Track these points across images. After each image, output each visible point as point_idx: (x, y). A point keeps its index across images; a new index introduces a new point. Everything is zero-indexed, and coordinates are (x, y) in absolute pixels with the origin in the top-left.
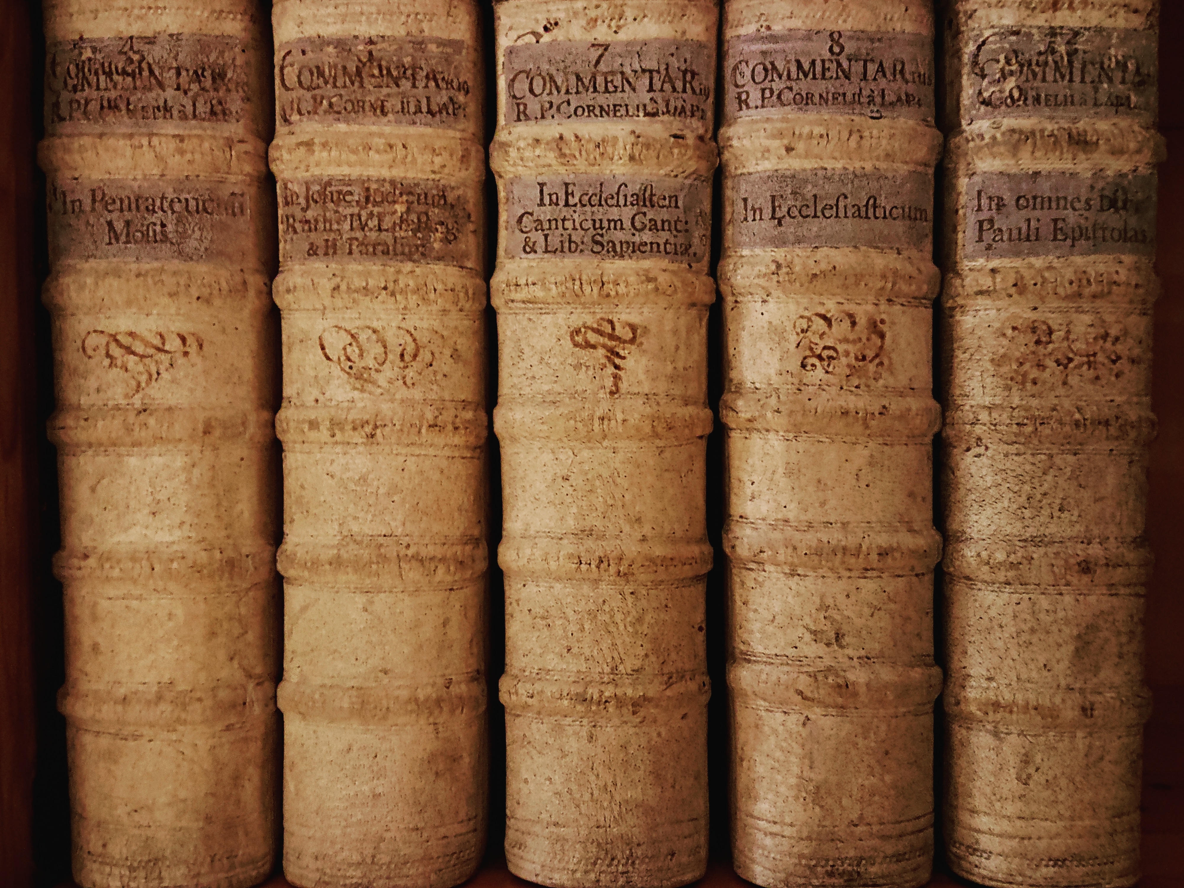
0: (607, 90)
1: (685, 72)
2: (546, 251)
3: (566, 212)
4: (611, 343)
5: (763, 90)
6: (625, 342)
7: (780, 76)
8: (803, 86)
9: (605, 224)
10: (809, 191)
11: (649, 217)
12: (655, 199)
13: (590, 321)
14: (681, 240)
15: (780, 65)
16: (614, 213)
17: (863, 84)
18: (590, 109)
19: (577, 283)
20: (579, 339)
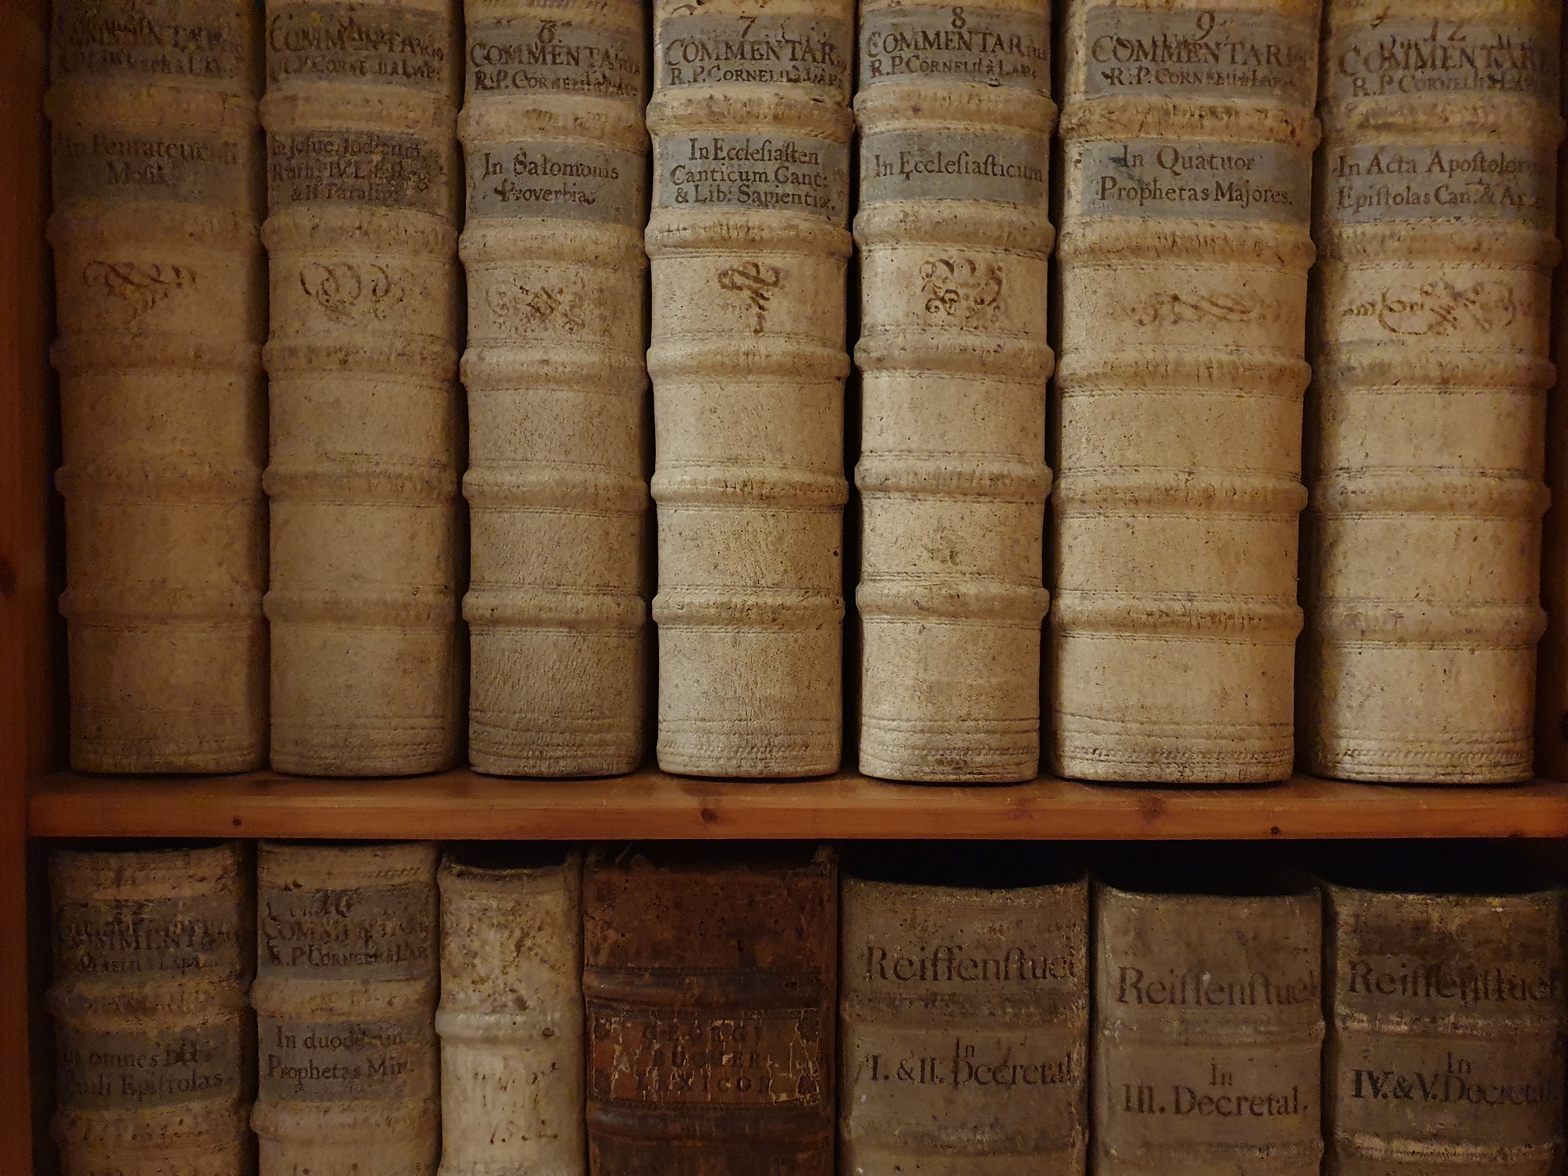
0: (753, 58)
1: (824, 45)
2: (697, 201)
3: (714, 164)
4: (755, 285)
5: (893, 58)
6: (769, 284)
7: (908, 46)
8: (929, 55)
9: (751, 177)
10: (934, 148)
11: (791, 171)
12: (797, 155)
13: (736, 264)
14: (820, 193)
15: (908, 36)
16: (759, 167)
17: (983, 54)
18: (738, 74)
19: (725, 227)
20: (726, 281)
